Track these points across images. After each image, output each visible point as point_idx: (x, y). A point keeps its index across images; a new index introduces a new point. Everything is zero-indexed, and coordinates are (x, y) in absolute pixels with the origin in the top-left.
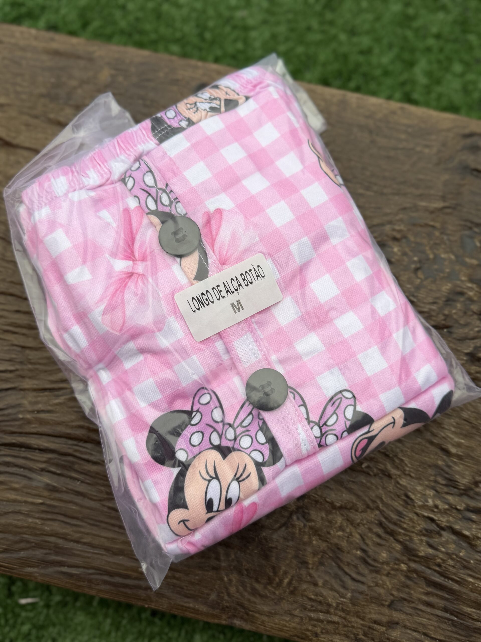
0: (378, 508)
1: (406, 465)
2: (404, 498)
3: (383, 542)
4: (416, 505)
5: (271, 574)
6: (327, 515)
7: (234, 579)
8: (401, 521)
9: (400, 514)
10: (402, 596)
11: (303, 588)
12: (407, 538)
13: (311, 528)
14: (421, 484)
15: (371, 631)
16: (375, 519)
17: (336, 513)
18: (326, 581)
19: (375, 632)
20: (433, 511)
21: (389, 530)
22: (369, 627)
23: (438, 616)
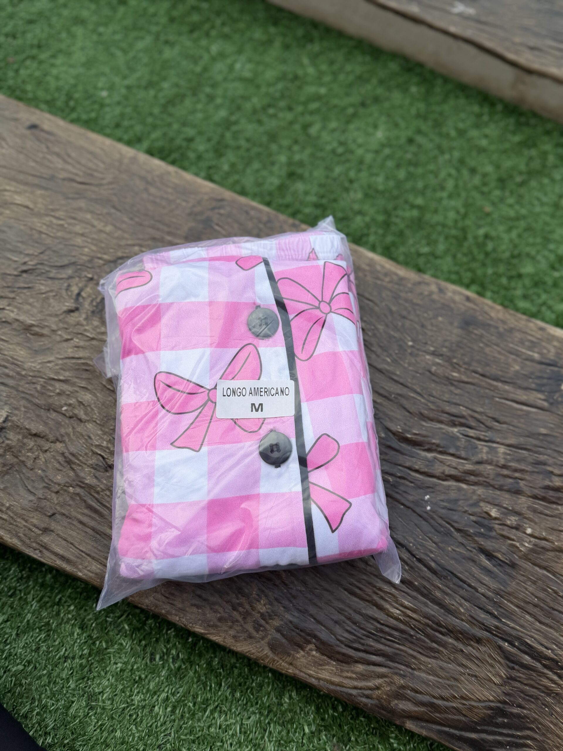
0: (64, 442)
1: (95, 414)
2: (86, 437)
3: (61, 468)
4: (93, 444)
6: (23, 438)
8: (78, 454)
10: (63, 511)
12: (80, 468)
14: (101, 430)
15: (30, 532)
16: (60, 450)
17: (31, 439)
19: (32, 533)
20: (105, 451)
21: (68, 460)
22: (30, 529)
23: (86, 532)
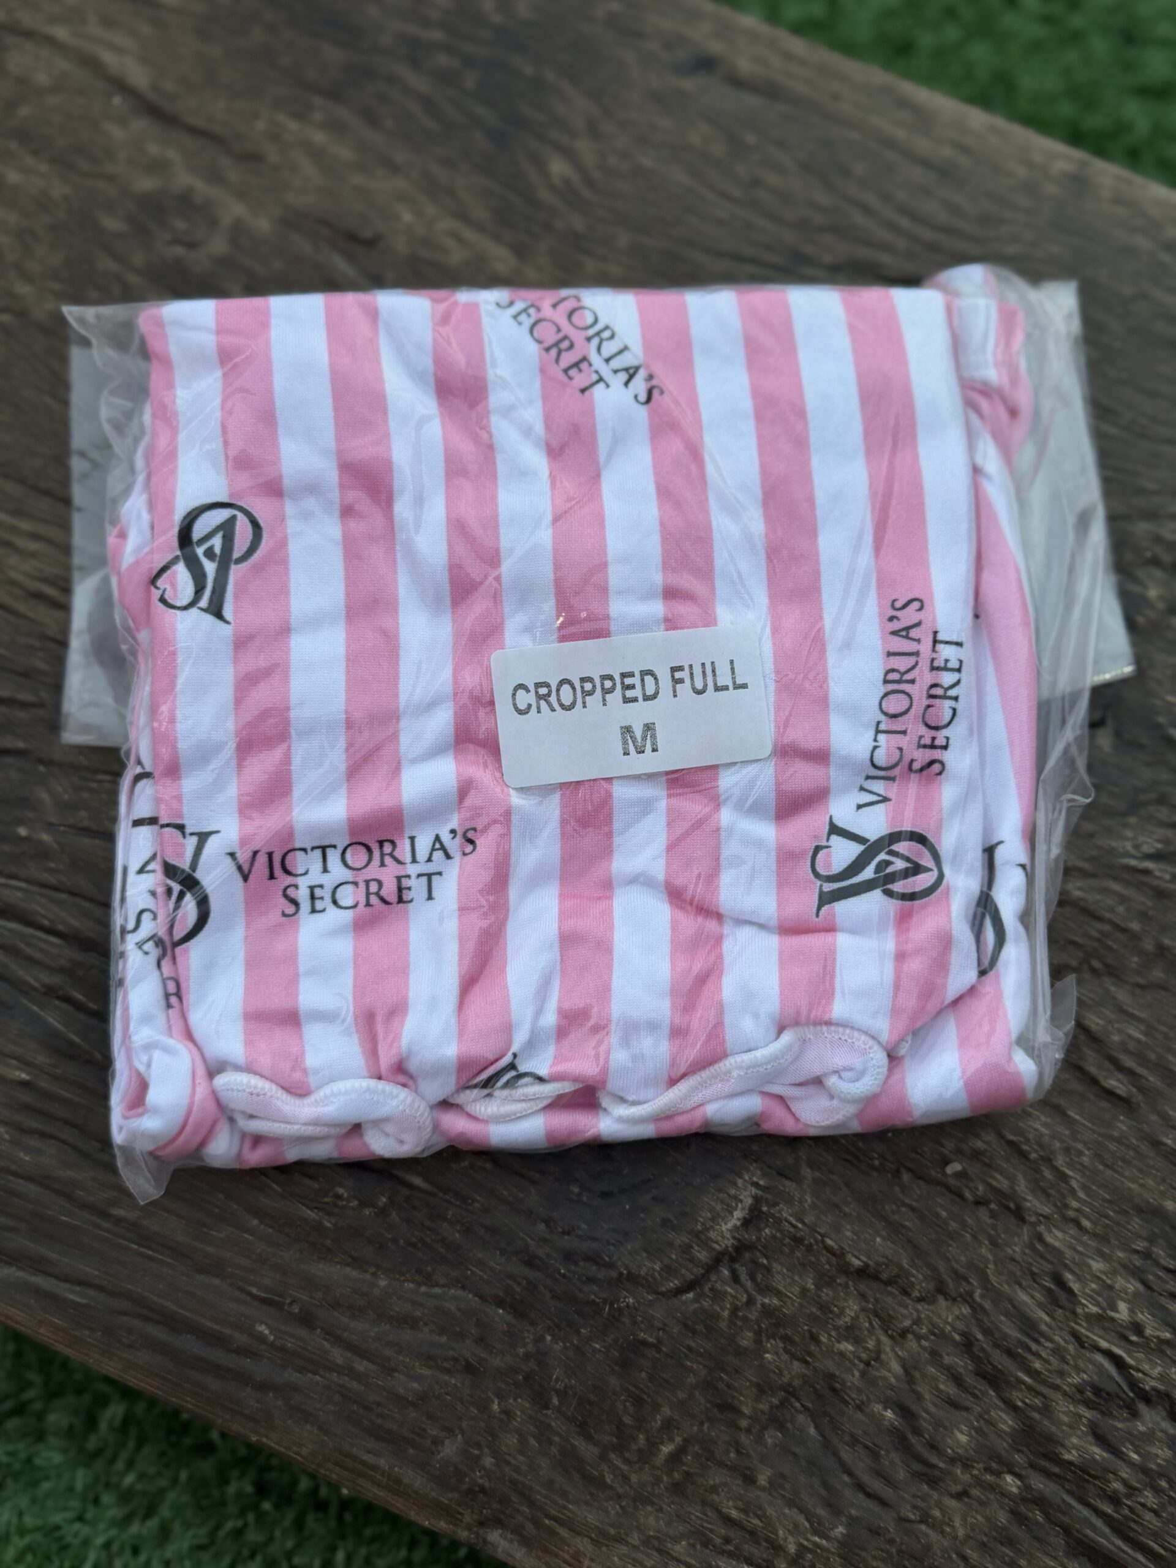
0: (967, 1298)
1: (1073, 1192)
2: (1051, 1285)
3: (964, 1400)
4: (1079, 1310)
5: (627, 1420)
7: (519, 1413)
8: (1029, 1349)
9: (1029, 1326)
11: (712, 1483)
12: (1037, 1402)
13: (767, 1311)
14: (1103, 1256)
16: (955, 1329)
17: (845, 1286)
18: (783, 1476)
20: (1126, 1339)
21: (989, 1368)
